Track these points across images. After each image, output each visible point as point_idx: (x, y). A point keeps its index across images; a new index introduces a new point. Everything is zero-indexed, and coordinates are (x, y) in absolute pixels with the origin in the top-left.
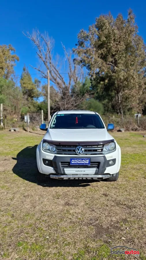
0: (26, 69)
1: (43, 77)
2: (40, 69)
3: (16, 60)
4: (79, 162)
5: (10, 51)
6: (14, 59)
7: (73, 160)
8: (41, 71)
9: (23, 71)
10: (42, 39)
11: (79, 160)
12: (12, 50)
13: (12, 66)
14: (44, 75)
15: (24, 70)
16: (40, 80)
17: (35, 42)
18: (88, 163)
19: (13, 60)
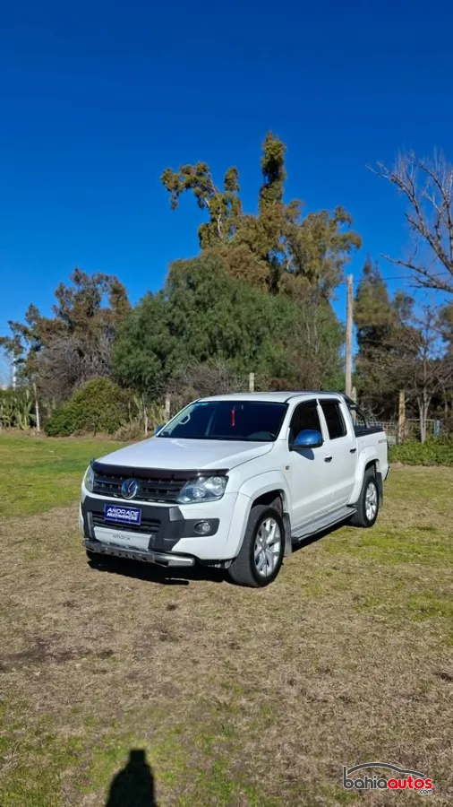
0: (373, 266)
1: (422, 284)
2: (413, 264)
3: (353, 246)
4: (120, 516)
5: (338, 223)
6: (347, 243)
7: (110, 510)
8: (416, 266)
9: (363, 274)
10: (424, 172)
11: (121, 511)
12: (343, 220)
13: (339, 264)
14: (424, 279)
15: (366, 270)
16: (410, 296)
17: (401, 187)
18: (136, 519)
19: (345, 248)
